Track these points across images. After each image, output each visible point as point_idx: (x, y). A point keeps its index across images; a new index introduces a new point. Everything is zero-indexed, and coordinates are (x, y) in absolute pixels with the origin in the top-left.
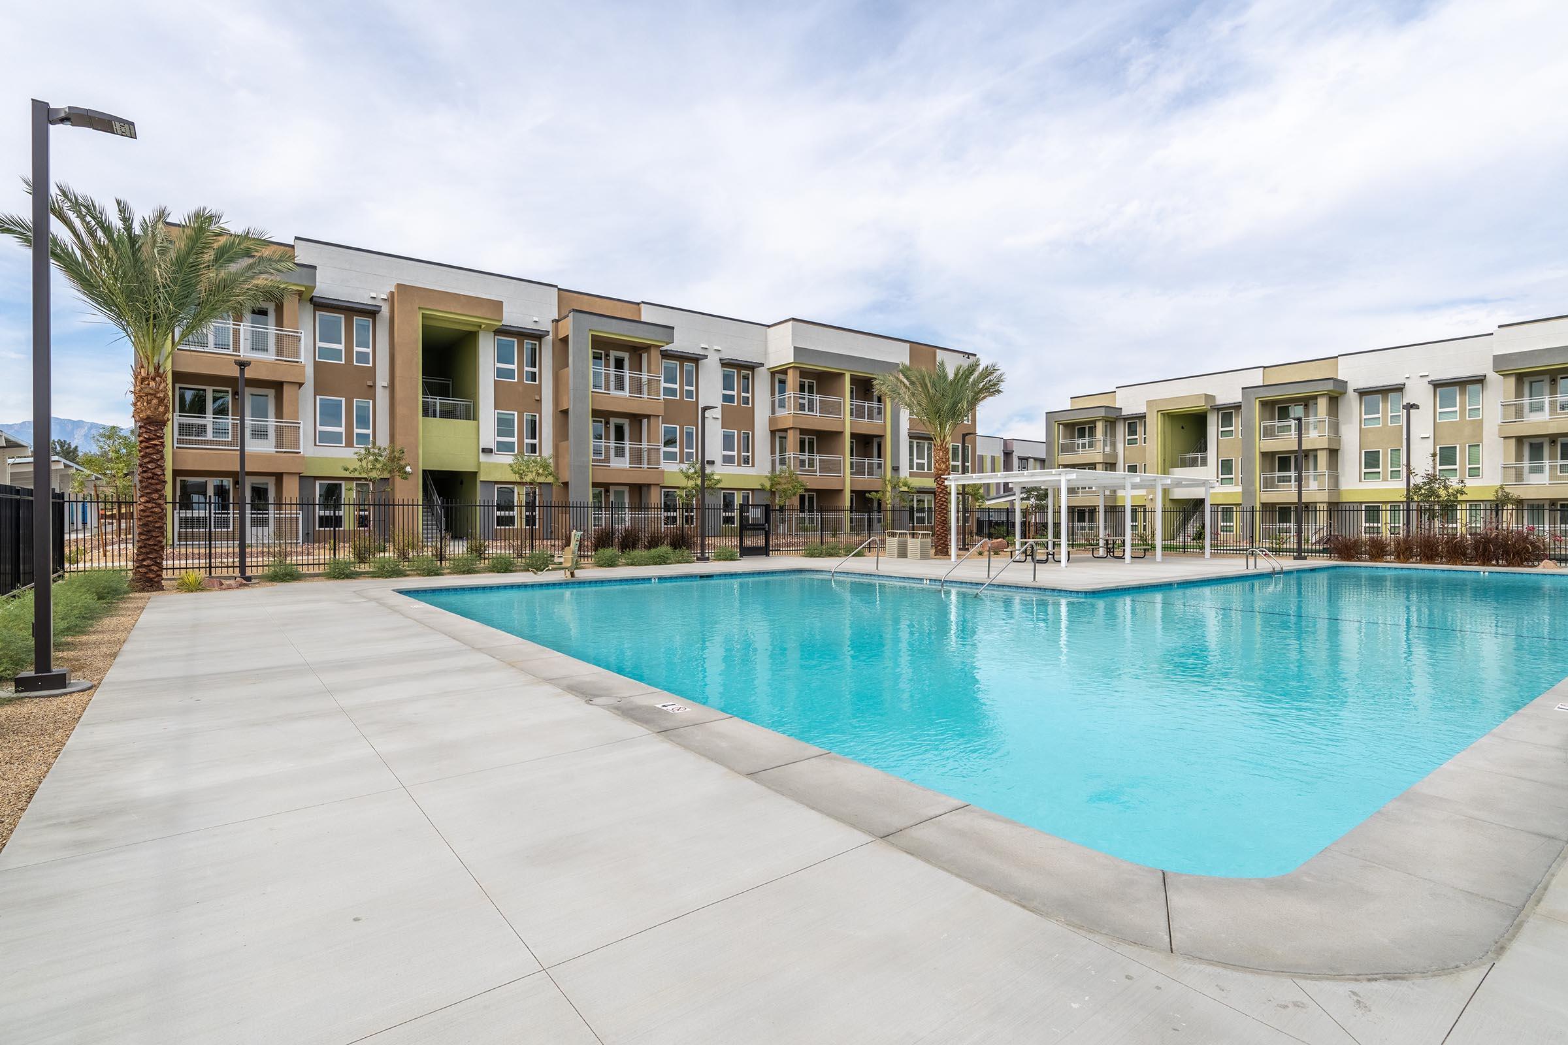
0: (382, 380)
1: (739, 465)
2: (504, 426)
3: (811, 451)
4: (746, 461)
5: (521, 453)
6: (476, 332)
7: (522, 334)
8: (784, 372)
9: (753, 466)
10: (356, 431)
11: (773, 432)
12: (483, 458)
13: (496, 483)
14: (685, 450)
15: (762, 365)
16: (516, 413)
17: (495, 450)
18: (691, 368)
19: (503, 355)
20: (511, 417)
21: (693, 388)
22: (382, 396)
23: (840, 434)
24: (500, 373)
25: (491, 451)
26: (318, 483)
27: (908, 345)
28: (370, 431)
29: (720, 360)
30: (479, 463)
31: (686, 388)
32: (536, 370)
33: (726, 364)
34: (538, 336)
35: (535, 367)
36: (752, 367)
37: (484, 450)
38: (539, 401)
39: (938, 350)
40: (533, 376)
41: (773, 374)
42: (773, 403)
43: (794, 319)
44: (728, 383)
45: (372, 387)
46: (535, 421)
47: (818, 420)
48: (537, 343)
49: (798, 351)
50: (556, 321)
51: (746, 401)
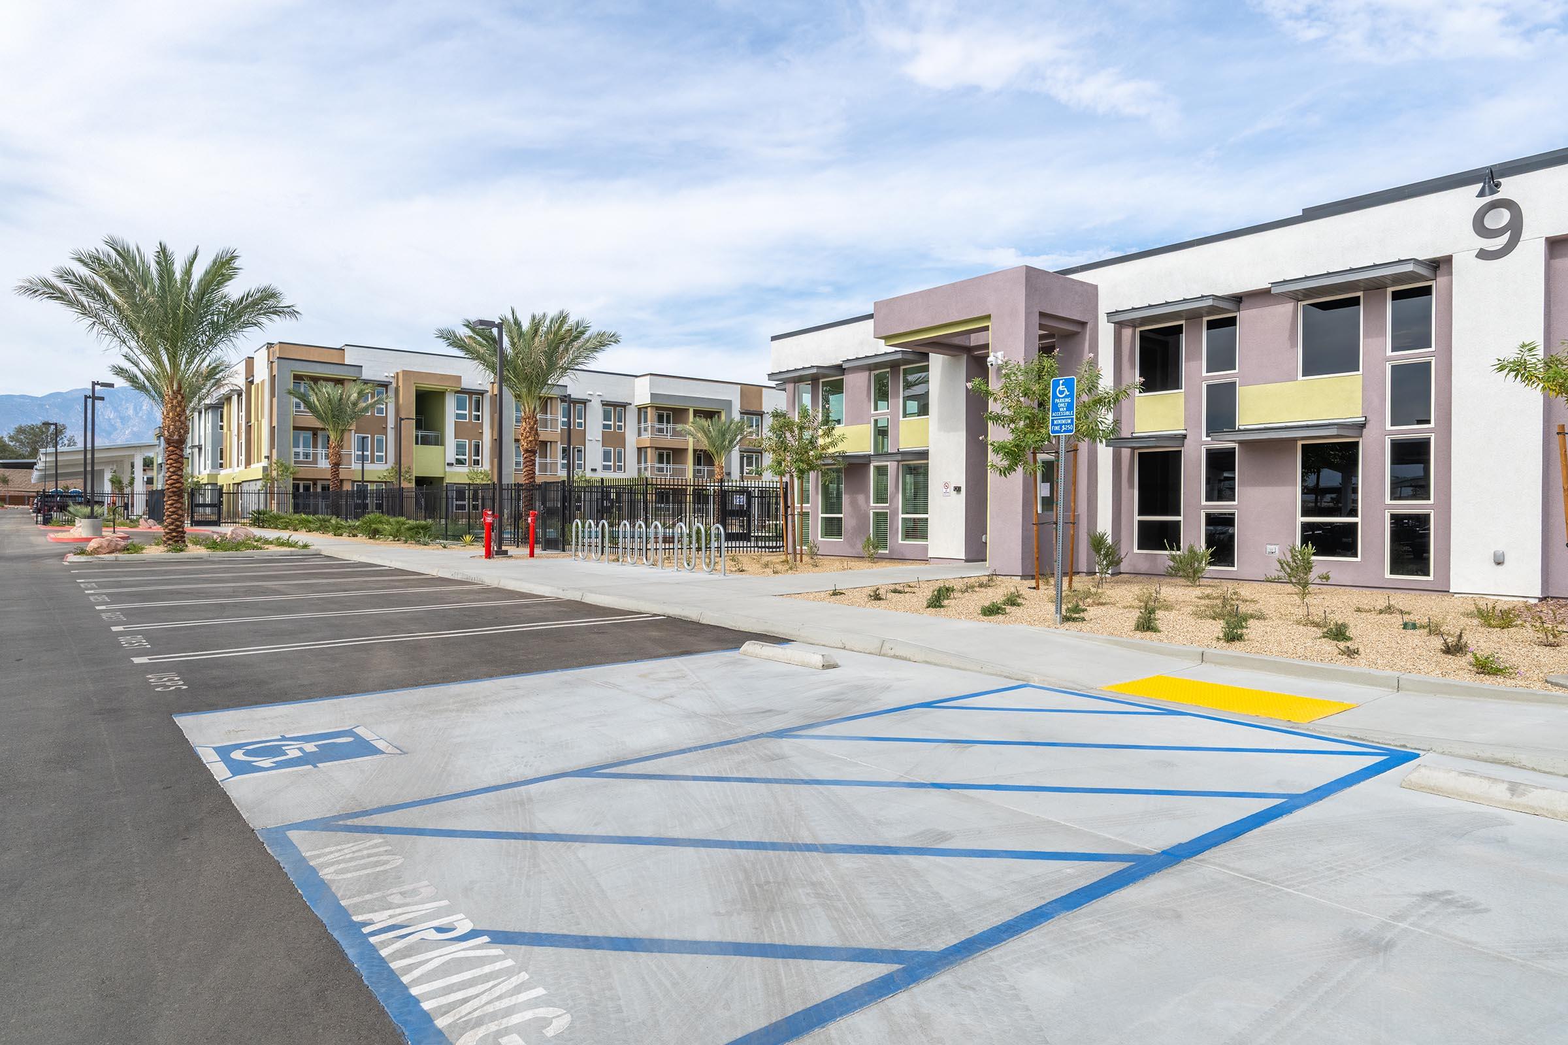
0: (391, 423)
1: (614, 471)
2: (460, 449)
3: (668, 462)
4: (620, 468)
5: (470, 466)
6: (443, 392)
7: (470, 392)
8: (646, 408)
9: (624, 472)
10: (376, 454)
11: (639, 449)
12: (448, 469)
13: (455, 484)
14: (577, 462)
15: (631, 404)
16: (467, 441)
17: (455, 464)
18: (580, 408)
19: (460, 406)
20: (464, 443)
21: (582, 421)
22: (391, 434)
23: (686, 450)
24: (458, 416)
25: (452, 464)
26: (355, 484)
27: (739, 386)
28: (384, 454)
29: (601, 401)
30: (445, 472)
31: (577, 421)
32: (480, 413)
33: (605, 404)
34: (482, 393)
35: (479, 411)
36: (624, 406)
37: (448, 464)
38: (482, 433)
39: (764, 389)
40: (478, 418)
41: (639, 409)
42: (639, 429)
43: (651, 374)
44: (607, 417)
45: (386, 428)
46: (479, 445)
47: (668, 441)
48: (481, 397)
49: (653, 396)
50: (493, 383)
51: (620, 427)
